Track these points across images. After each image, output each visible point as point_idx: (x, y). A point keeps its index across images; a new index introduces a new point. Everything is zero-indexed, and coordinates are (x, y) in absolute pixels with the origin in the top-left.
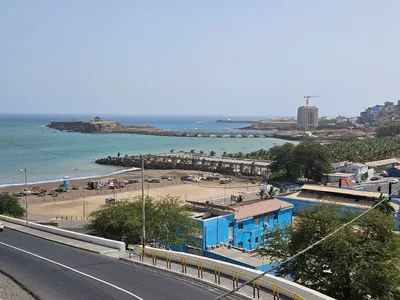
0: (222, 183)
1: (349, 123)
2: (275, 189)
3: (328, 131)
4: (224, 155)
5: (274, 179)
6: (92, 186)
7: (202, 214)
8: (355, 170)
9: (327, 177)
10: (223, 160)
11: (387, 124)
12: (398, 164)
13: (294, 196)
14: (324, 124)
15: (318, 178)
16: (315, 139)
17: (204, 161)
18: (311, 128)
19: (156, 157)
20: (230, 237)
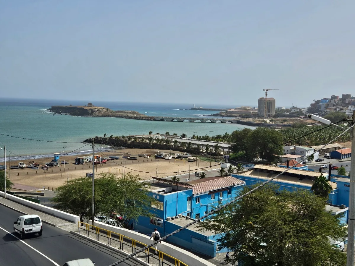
0: (190, 161)
1: (301, 113)
2: (233, 167)
3: (283, 119)
4: (194, 137)
5: (233, 159)
6: (78, 161)
7: (164, 189)
8: (302, 152)
9: (278, 158)
10: (193, 142)
11: (332, 114)
12: (339, 148)
13: (248, 174)
14: (280, 113)
15: (270, 159)
16: (272, 125)
17: (176, 142)
18: (268, 116)
19: (135, 138)
20: (189, 210)
